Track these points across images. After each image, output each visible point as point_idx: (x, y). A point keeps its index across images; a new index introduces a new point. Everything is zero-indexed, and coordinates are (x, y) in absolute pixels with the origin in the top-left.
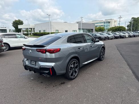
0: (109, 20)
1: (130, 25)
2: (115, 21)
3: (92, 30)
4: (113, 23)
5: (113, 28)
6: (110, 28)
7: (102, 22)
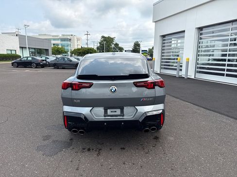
0: (69, 35)
1: (100, 46)
2: (78, 40)
3: (47, 50)
4: (76, 41)
5: (79, 49)
6: (75, 50)
7: (57, 38)
